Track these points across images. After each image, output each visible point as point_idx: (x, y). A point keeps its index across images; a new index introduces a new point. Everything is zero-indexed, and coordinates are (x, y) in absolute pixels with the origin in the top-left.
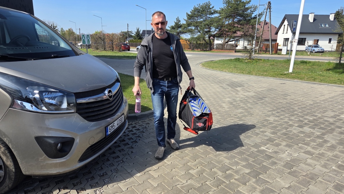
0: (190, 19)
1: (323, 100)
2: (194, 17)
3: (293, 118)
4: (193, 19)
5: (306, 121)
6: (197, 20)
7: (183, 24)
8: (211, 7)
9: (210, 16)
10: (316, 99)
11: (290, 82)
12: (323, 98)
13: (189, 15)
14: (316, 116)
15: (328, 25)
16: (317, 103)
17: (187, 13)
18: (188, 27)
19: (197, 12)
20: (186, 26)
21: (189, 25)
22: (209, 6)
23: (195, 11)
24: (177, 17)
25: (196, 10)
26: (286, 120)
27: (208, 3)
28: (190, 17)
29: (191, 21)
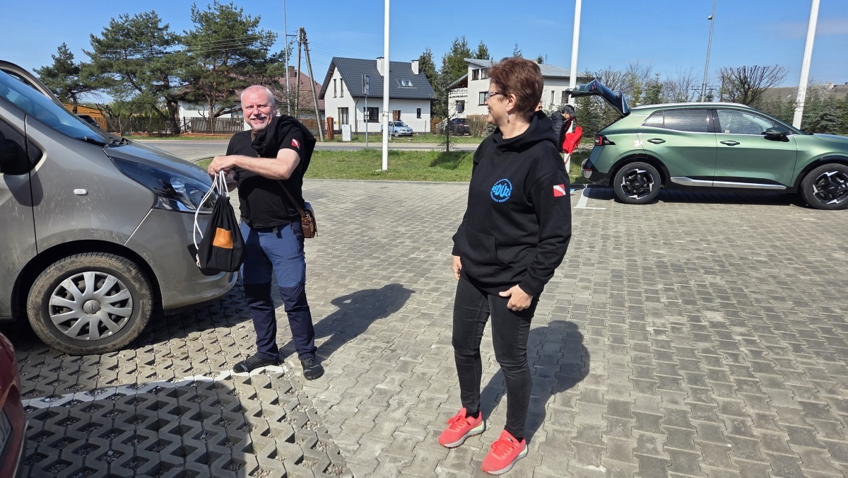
0: (104, 53)
1: (450, 203)
2: (117, 48)
3: (426, 225)
4: (115, 53)
5: (443, 226)
6: (126, 56)
7: (84, 65)
8: (161, 26)
9: (161, 48)
10: (440, 202)
11: (393, 184)
12: (448, 200)
13: (98, 41)
14: (451, 220)
15: (412, 83)
16: (444, 206)
17: (92, 36)
18: (103, 72)
19: (122, 36)
20: (94, 70)
21: (104, 68)
22: (156, 23)
23: (115, 32)
24: (60, 45)
25: (117, 29)
26: (420, 228)
27: (151, 15)
28: (102, 47)
29: (107, 58)
